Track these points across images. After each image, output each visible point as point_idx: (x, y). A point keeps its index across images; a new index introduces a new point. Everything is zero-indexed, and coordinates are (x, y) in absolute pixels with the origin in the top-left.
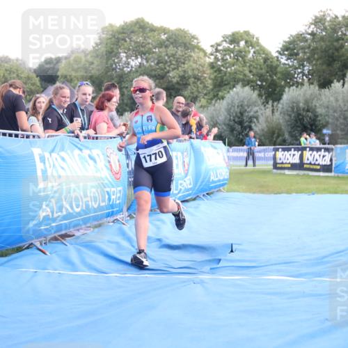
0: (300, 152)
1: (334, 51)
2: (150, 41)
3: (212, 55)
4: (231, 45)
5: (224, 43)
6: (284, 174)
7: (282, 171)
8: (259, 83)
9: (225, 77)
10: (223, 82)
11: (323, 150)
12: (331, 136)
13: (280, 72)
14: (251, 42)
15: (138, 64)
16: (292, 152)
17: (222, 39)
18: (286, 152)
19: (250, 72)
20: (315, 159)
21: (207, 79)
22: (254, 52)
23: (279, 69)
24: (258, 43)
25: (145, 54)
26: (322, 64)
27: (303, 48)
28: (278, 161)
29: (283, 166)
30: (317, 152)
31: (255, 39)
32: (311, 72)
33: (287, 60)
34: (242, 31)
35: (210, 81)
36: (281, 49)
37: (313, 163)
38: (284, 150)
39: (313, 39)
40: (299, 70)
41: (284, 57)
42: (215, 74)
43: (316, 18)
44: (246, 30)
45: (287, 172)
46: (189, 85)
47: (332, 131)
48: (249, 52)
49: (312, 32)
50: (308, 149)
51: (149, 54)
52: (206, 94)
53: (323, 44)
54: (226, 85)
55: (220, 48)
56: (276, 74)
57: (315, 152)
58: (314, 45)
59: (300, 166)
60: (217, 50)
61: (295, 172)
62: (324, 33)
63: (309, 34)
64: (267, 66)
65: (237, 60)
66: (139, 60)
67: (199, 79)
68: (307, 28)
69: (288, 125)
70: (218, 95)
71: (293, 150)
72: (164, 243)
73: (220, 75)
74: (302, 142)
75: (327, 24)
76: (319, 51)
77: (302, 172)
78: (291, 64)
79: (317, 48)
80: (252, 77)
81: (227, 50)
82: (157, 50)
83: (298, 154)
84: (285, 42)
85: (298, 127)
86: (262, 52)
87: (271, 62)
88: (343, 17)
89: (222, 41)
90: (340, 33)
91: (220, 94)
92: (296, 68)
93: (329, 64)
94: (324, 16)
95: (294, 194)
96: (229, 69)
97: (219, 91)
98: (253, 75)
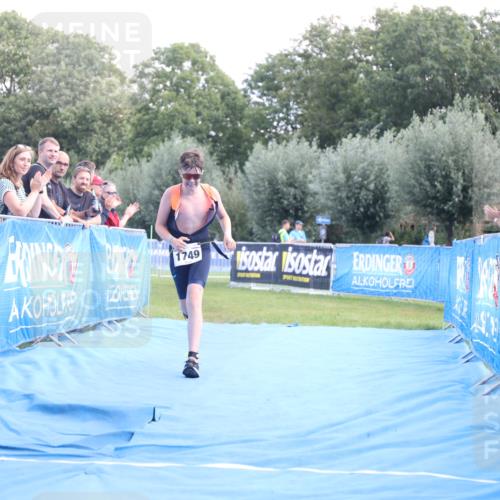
0: (277, 253)
1: (341, 87)
2: (28, 53)
3: (134, 82)
4: (168, 66)
5: (157, 62)
6: (249, 289)
7: (246, 285)
8: (213, 133)
9: (154, 122)
10: (150, 128)
11: (315, 251)
12: (329, 228)
13: (249, 117)
14: (203, 64)
15: (5, 90)
16: (264, 253)
17: (154, 55)
18: (254, 253)
19: (198, 114)
20: (302, 266)
21: (125, 122)
22: (207, 81)
23: (247, 112)
24: (213, 67)
25: (17, 75)
26: (318, 107)
27: (288, 79)
28: (240, 267)
29: (248, 275)
30: (306, 254)
31: (208, 59)
32: (299, 119)
33: (260, 97)
34: (186, 45)
35: (129, 127)
36: (252, 76)
37: (298, 272)
38: (250, 248)
39: (307, 63)
40: (281, 115)
41: (256, 91)
42: (139, 115)
43: (314, 28)
44: (193, 42)
45: (254, 286)
46: (94, 131)
47: (332, 220)
48: (198, 80)
49: (306, 51)
50: (290, 249)
51: (25, 75)
52: (121, 148)
53: (321, 73)
54: (156, 134)
55: (147, 71)
56: (241, 120)
57: (302, 255)
58: (307, 74)
59: (276, 277)
60: (142, 75)
61: (267, 287)
62: (324, 56)
63: (300, 55)
64: (227, 105)
65: (178, 92)
66: (8, 84)
67: (110, 123)
68: (296, 44)
69: (259, 208)
70: (141, 150)
71: (265, 248)
72: (36, 402)
73: (147, 117)
74: (282, 236)
75: (329, 40)
76: (315, 85)
77: (279, 288)
78: (267, 104)
79: (312, 80)
80: (200, 123)
81: (160, 76)
82: (39, 69)
83: (273, 256)
84: (259, 66)
85: (276, 211)
86: (219, 81)
87: (234, 99)
88: (359, 30)
89: (153, 59)
90: (351, 57)
91: (146, 149)
92: (276, 112)
93: (332, 108)
94: (326, 26)
95: (264, 324)
96: (163, 108)
97: (144, 144)
98: (203, 120)
